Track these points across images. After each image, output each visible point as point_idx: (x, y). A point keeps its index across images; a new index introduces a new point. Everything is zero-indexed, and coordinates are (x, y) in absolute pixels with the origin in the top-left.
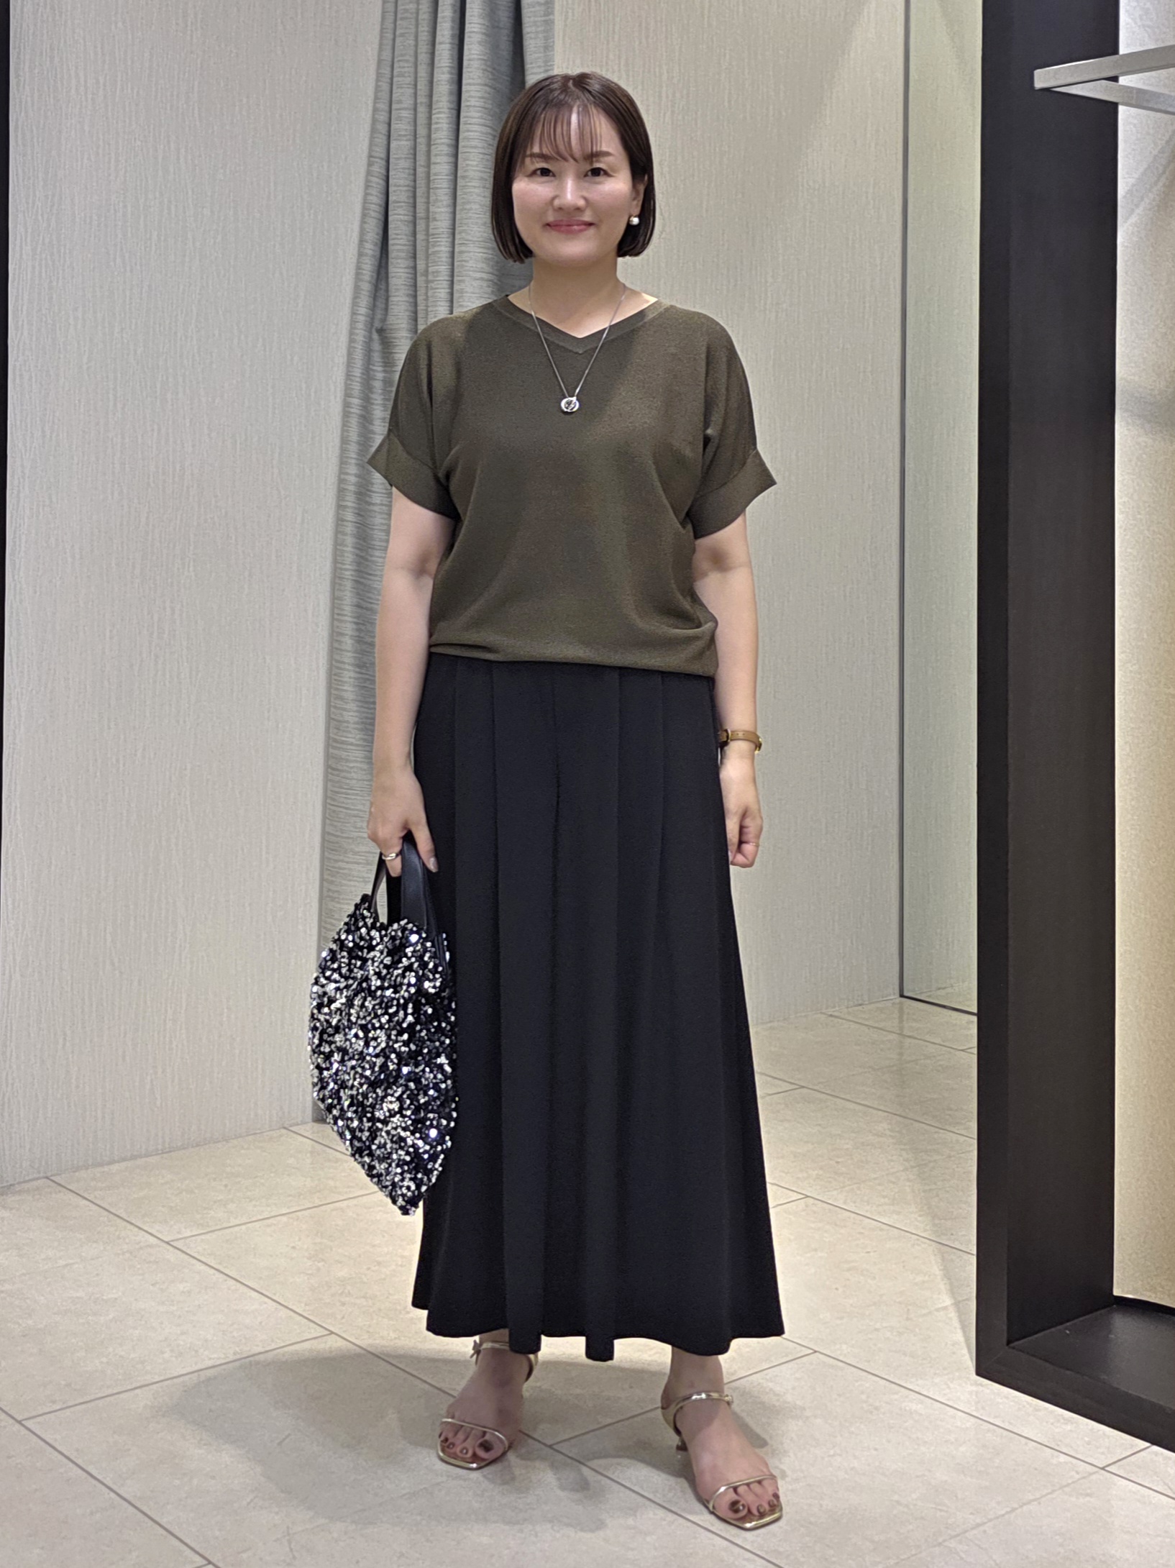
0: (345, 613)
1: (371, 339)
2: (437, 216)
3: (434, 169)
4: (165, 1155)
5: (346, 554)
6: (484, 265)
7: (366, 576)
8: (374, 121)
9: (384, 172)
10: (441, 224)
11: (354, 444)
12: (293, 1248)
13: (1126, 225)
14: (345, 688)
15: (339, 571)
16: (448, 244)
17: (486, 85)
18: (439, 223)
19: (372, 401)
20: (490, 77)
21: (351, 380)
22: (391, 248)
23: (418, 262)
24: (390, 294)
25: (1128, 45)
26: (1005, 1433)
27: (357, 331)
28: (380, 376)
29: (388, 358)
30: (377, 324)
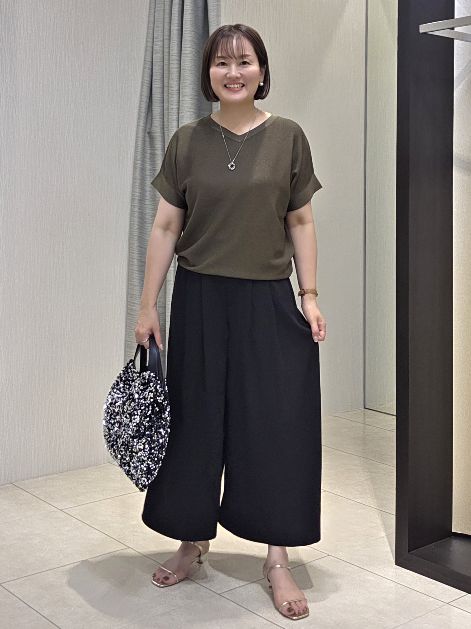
0: (135, 250)
1: (145, 136)
2: (173, 86)
3: (171, 66)
4: (60, 474)
5: (135, 225)
6: (192, 106)
7: (143, 234)
8: (146, 46)
9: (150, 67)
10: (175, 89)
11: (138, 180)
12: (113, 512)
13: (458, 89)
14: (134, 281)
15: (131, 232)
16: (177, 97)
17: (192, 31)
18: (173, 88)
19: (146, 162)
20: (194, 28)
21: (137, 153)
22: (153, 98)
23: (165, 104)
24: (153, 117)
25: (458, 15)
26: (407, 589)
27: (139, 133)
28: (149, 151)
29: (152, 144)
30: (148, 130)
